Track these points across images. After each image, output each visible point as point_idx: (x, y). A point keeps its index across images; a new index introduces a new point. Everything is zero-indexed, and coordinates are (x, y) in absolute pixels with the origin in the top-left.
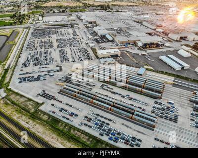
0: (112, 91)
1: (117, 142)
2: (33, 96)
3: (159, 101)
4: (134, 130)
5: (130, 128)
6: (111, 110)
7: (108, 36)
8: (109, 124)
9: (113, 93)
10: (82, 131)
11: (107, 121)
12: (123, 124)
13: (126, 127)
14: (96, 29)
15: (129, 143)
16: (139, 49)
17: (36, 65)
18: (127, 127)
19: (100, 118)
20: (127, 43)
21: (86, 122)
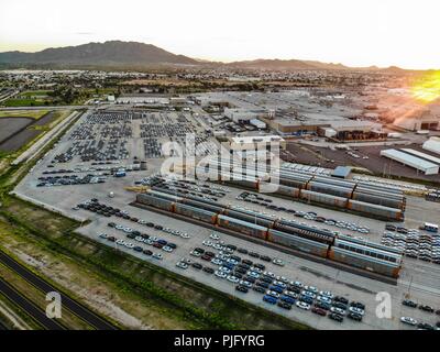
0: (269, 204)
1: (289, 308)
2: (66, 209)
3: (396, 225)
4: (338, 282)
5: (327, 278)
6: (267, 239)
7: (254, 122)
8: (263, 268)
9: (273, 208)
10: (187, 279)
11: (256, 261)
12: (304, 269)
13: (313, 276)
14: (228, 112)
15: (328, 313)
16: (329, 140)
17: (85, 159)
18: (318, 274)
19: (236, 254)
20: (299, 131)
21: (198, 261)
